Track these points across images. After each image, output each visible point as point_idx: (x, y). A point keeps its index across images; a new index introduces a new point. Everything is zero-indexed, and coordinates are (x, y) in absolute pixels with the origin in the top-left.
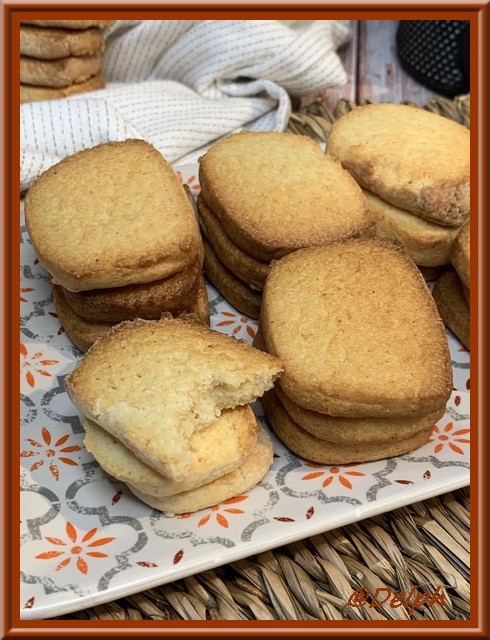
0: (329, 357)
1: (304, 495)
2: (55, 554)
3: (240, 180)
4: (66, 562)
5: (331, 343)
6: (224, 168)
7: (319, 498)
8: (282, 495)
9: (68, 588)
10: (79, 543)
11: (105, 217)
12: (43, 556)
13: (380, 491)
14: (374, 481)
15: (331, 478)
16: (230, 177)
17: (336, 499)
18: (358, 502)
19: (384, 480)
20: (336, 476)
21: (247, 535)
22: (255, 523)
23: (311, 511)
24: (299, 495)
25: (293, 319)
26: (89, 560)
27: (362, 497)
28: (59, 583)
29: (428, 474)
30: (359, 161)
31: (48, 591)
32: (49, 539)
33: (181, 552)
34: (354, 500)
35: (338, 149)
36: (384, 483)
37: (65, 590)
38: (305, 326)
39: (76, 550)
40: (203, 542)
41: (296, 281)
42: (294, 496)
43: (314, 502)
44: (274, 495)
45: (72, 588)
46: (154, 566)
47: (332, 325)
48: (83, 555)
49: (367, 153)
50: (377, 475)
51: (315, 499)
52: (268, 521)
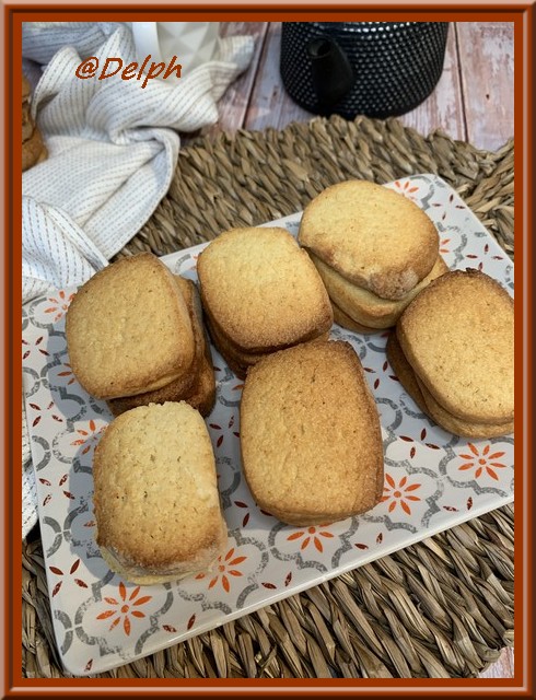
0: (284, 475)
1: (288, 558)
2: (110, 614)
3: (225, 284)
4: (117, 622)
5: (286, 460)
6: (213, 271)
7: (297, 563)
8: (271, 556)
9: (115, 650)
10: (127, 602)
11: (119, 338)
12: (102, 617)
13: (344, 556)
14: (339, 544)
15: (308, 539)
16: (217, 281)
17: (309, 564)
18: (325, 569)
19: (346, 542)
20: (312, 536)
21: (240, 603)
22: (248, 588)
23: (289, 577)
24: (283, 557)
25: (259, 434)
26: (132, 619)
27: (328, 563)
28: (111, 645)
29: (380, 537)
30: (322, 249)
31: (103, 653)
32: (106, 599)
33: (193, 617)
34: (322, 566)
35: (307, 236)
36: (346, 547)
37: (113, 652)
38: (266, 442)
39: (124, 609)
40: (210, 607)
41: (263, 393)
42: (280, 559)
43: (292, 566)
44: (265, 556)
45: (118, 651)
46: (175, 631)
47: (288, 441)
48: (129, 614)
49: (329, 240)
50: (343, 537)
51: (294, 561)
52: (257, 587)
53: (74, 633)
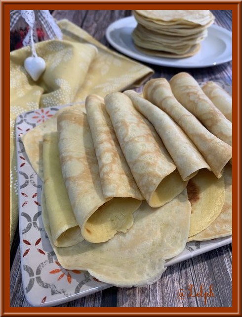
53: (35, 280)
